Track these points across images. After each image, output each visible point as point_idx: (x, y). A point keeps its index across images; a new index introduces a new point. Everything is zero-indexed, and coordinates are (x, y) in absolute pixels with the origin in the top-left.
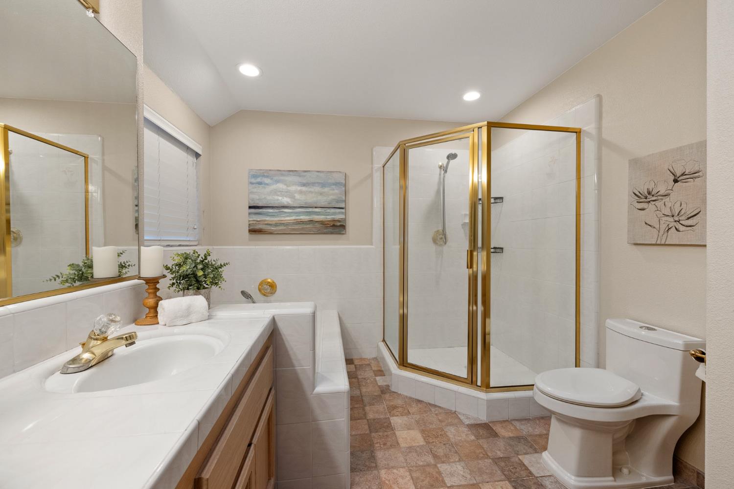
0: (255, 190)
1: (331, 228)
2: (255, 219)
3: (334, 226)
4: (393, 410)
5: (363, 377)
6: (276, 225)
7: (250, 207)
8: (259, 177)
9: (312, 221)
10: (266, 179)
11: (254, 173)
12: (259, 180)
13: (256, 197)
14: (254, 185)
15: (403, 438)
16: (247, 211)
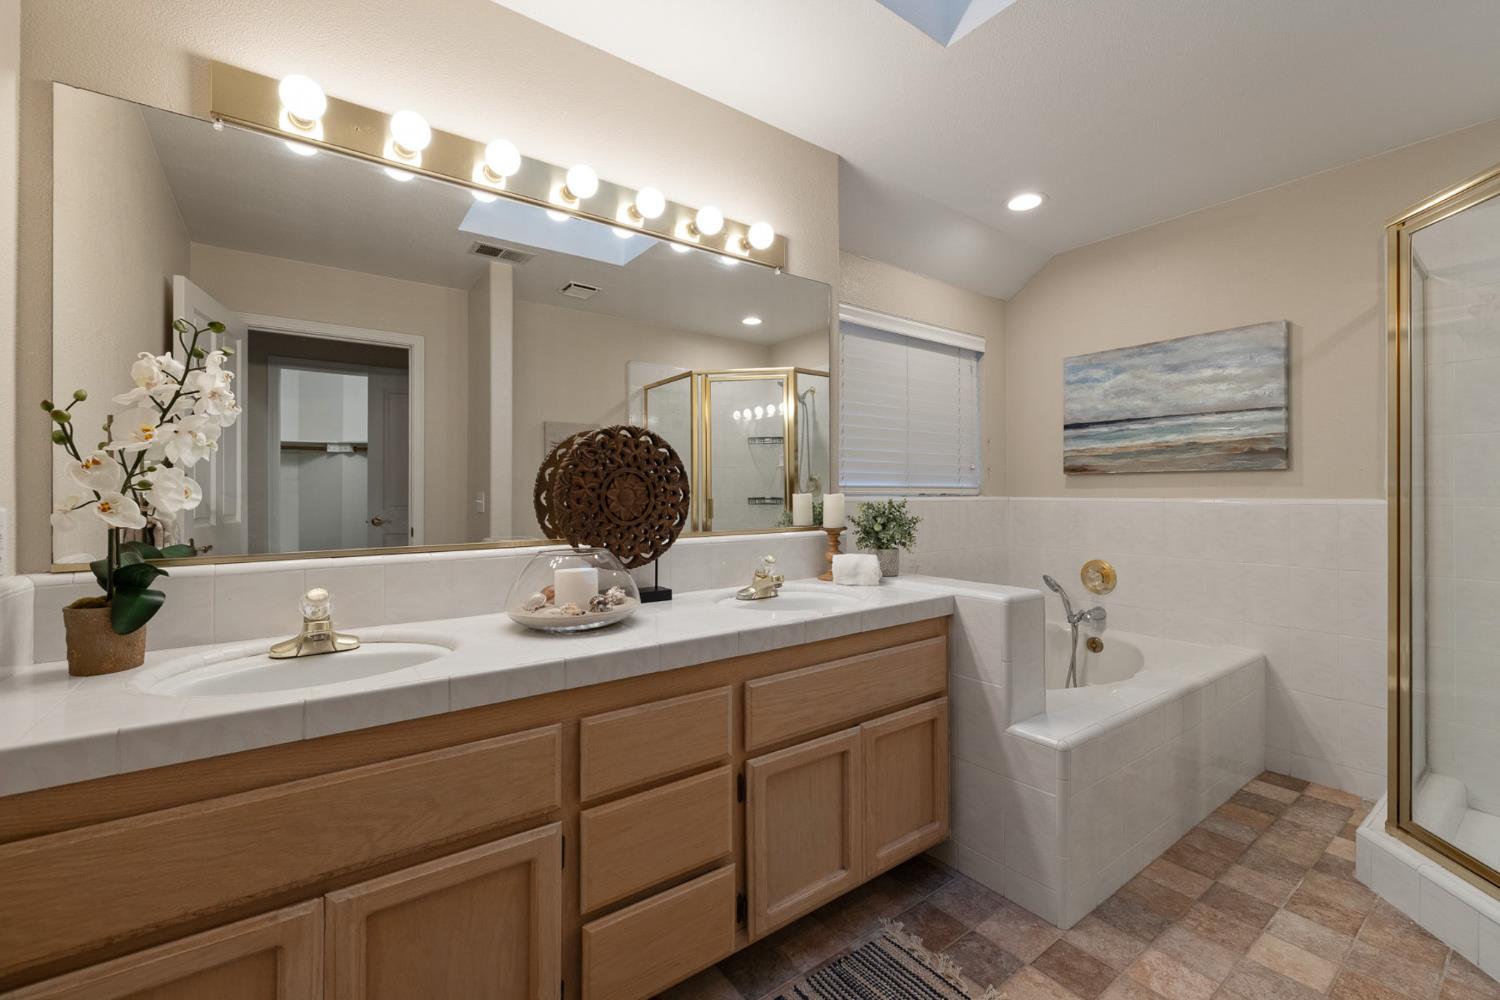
0: (1075, 395)
1: (1244, 457)
2: (1074, 448)
3: (1252, 452)
4: (1310, 904)
5: (1298, 822)
6: (1116, 456)
7: (1067, 427)
8: (1082, 369)
9: (1194, 443)
10: (1095, 371)
11: (1073, 364)
12: (1082, 375)
13: (1076, 406)
14: (1073, 387)
15: (1269, 950)
16: (1062, 433)
